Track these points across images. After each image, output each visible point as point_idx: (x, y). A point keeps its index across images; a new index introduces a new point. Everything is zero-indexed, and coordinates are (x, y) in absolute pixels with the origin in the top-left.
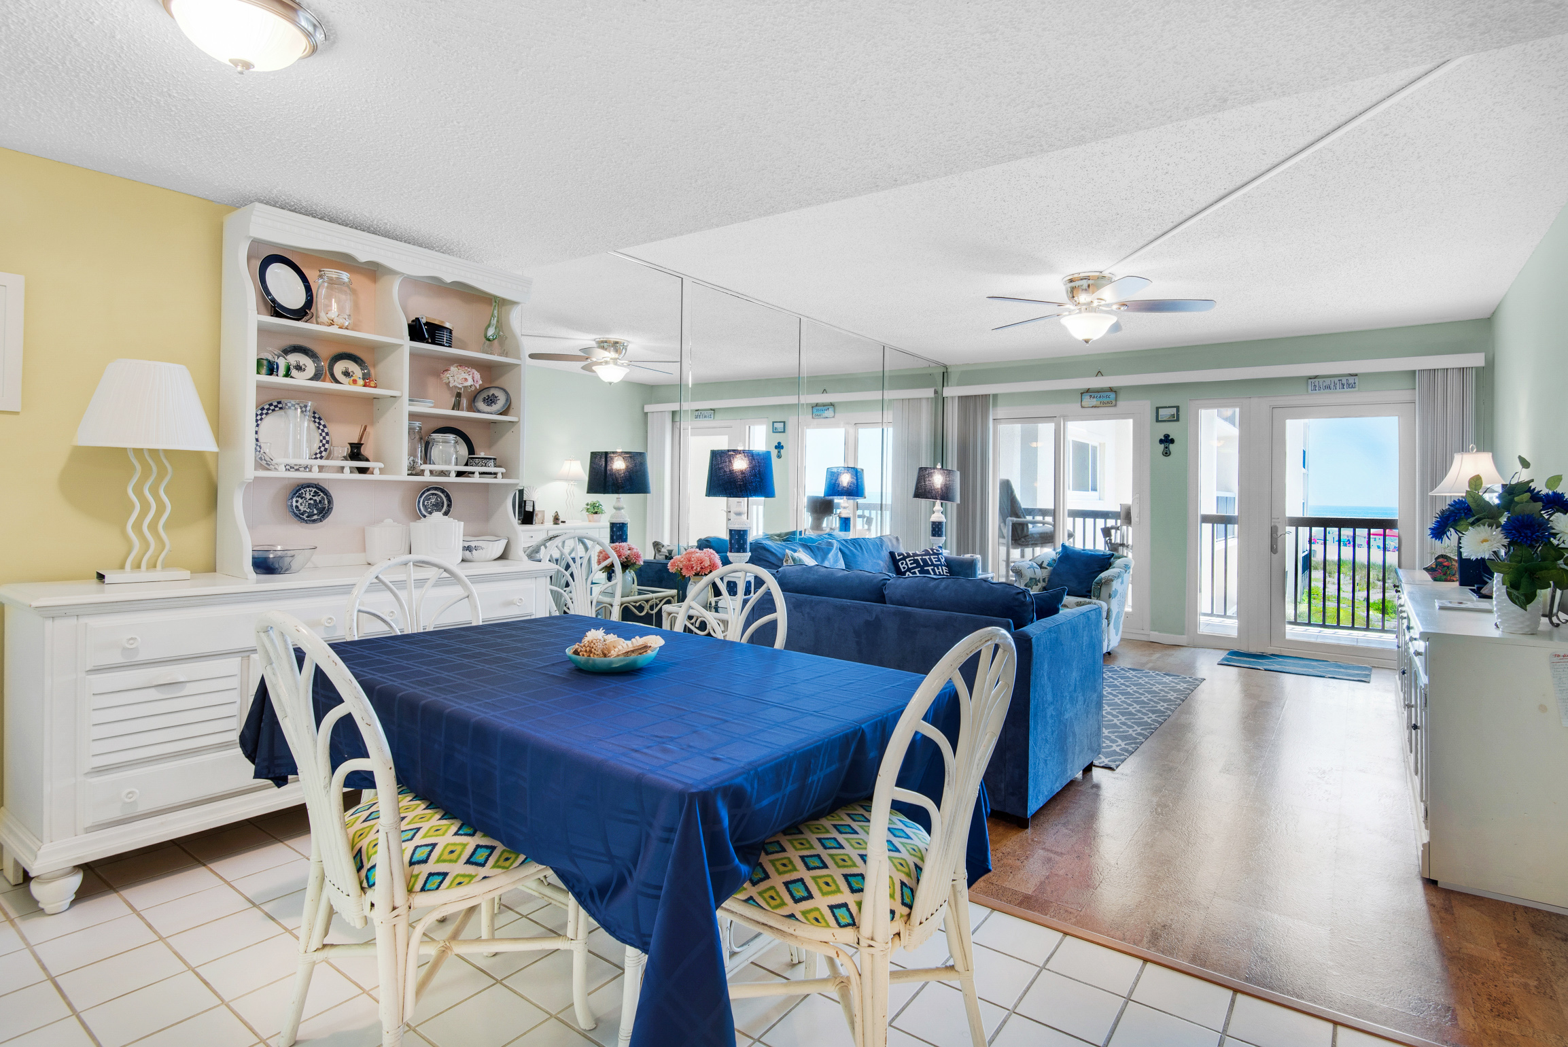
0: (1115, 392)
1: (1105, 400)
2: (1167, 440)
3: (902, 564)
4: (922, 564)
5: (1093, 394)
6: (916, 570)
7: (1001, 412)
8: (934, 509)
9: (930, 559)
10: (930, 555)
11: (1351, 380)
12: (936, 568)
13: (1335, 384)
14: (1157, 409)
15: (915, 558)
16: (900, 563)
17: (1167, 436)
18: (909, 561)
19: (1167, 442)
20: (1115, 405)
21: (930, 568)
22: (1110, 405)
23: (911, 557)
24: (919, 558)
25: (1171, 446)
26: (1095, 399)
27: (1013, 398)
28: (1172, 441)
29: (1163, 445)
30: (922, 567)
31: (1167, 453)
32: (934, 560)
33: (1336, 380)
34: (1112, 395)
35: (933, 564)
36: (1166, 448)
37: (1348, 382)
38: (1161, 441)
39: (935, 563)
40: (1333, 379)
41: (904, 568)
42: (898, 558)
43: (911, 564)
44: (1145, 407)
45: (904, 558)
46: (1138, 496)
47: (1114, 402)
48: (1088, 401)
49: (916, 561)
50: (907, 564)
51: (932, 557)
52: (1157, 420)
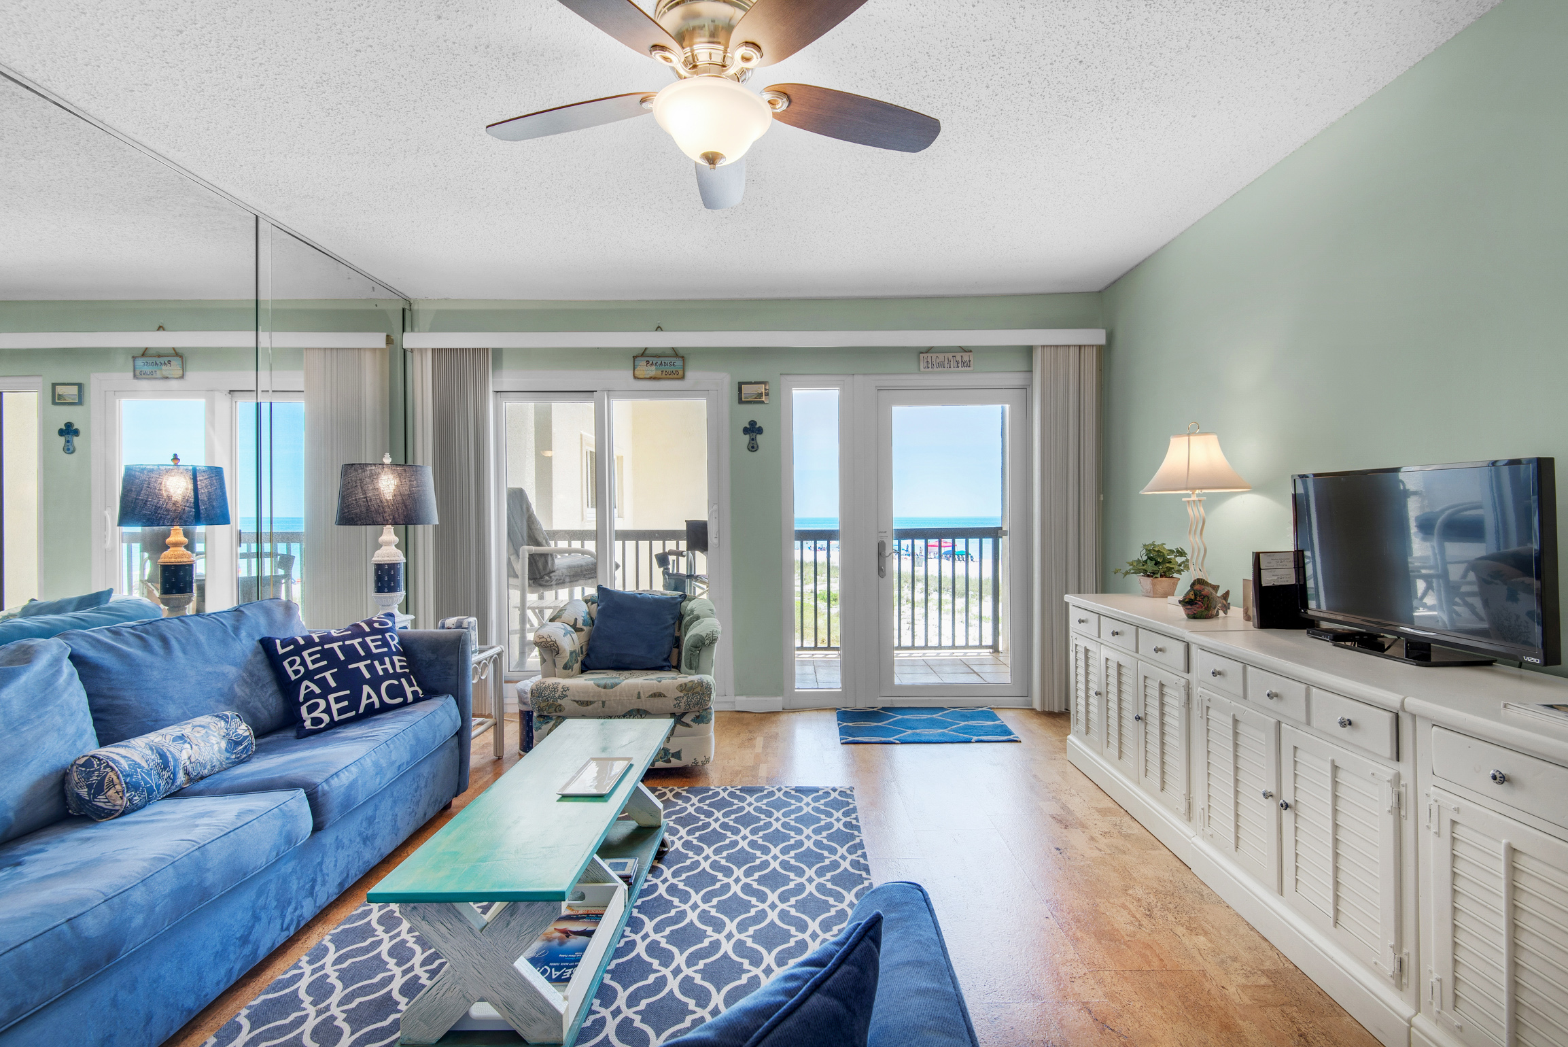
0: (683, 357)
1: (669, 369)
2: (753, 430)
3: (292, 663)
4: (342, 658)
5: (651, 359)
6: (328, 675)
7: (508, 378)
8: (381, 539)
9: (364, 645)
10: (363, 634)
11: (966, 357)
12: (376, 663)
13: (949, 361)
14: (740, 384)
15: (326, 646)
16: (286, 664)
17: (753, 423)
18: (310, 655)
19: (753, 432)
20: (683, 378)
21: (361, 665)
22: (675, 376)
23: (316, 645)
24: (335, 646)
25: (759, 438)
26: (654, 367)
27: (528, 356)
28: (760, 431)
29: (748, 436)
30: (342, 666)
31: (753, 447)
32: (372, 645)
33: (950, 355)
34: (679, 363)
35: (369, 655)
36: (753, 439)
37: (962, 357)
38: (746, 431)
39: (375, 651)
40: (947, 355)
41: (296, 672)
42: (281, 651)
43: (314, 662)
44: (723, 380)
45: (298, 650)
46: (715, 507)
47: (681, 373)
48: (644, 369)
49: (328, 655)
50: (303, 663)
51: (368, 639)
52: (741, 401)
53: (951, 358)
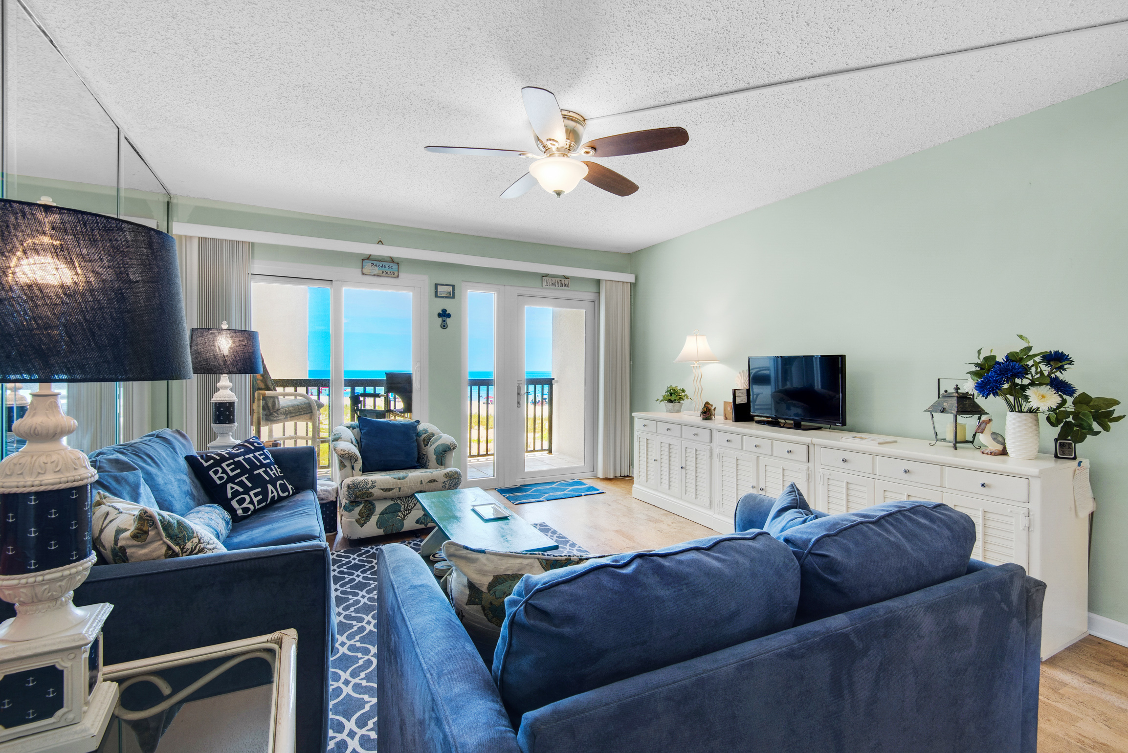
0: (398, 263)
1: (388, 270)
2: (444, 315)
3: (216, 472)
4: (248, 467)
5: (375, 263)
6: (243, 478)
8: (219, 385)
9: (255, 457)
10: (253, 451)
11: (567, 281)
12: (268, 469)
13: (558, 283)
14: (436, 285)
15: (236, 459)
16: (211, 473)
17: (444, 311)
18: (228, 465)
19: (444, 316)
20: (398, 277)
21: (261, 471)
22: (392, 275)
23: (228, 459)
24: (241, 458)
25: (448, 320)
26: (377, 268)
27: (274, 251)
28: (449, 316)
29: (441, 319)
30: (250, 472)
31: (444, 326)
32: (261, 458)
33: (559, 279)
34: (395, 267)
35: (263, 465)
36: (444, 321)
37: (564, 281)
38: (440, 315)
39: (265, 462)
40: (557, 279)
41: (221, 478)
42: (206, 465)
43: (232, 470)
44: (425, 281)
45: (218, 463)
46: (418, 364)
47: (396, 273)
48: (368, 268)
49: (238, 465)
50: (224, 471)
51: (257, 454)
52: (436, 296)
53: (559, 281)
